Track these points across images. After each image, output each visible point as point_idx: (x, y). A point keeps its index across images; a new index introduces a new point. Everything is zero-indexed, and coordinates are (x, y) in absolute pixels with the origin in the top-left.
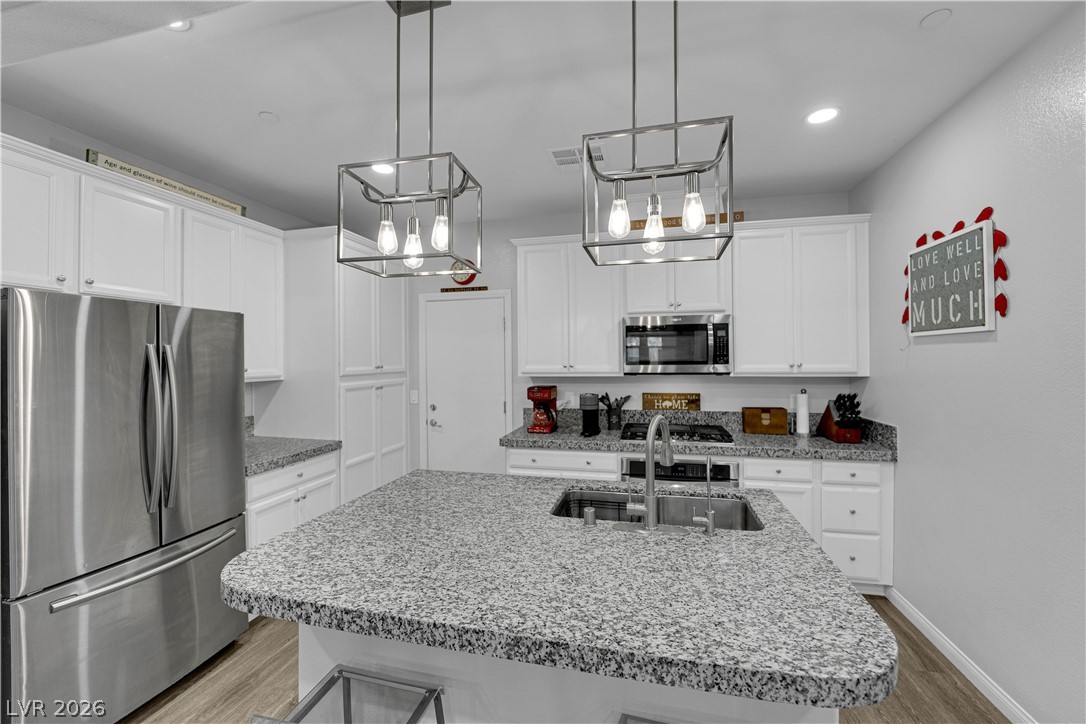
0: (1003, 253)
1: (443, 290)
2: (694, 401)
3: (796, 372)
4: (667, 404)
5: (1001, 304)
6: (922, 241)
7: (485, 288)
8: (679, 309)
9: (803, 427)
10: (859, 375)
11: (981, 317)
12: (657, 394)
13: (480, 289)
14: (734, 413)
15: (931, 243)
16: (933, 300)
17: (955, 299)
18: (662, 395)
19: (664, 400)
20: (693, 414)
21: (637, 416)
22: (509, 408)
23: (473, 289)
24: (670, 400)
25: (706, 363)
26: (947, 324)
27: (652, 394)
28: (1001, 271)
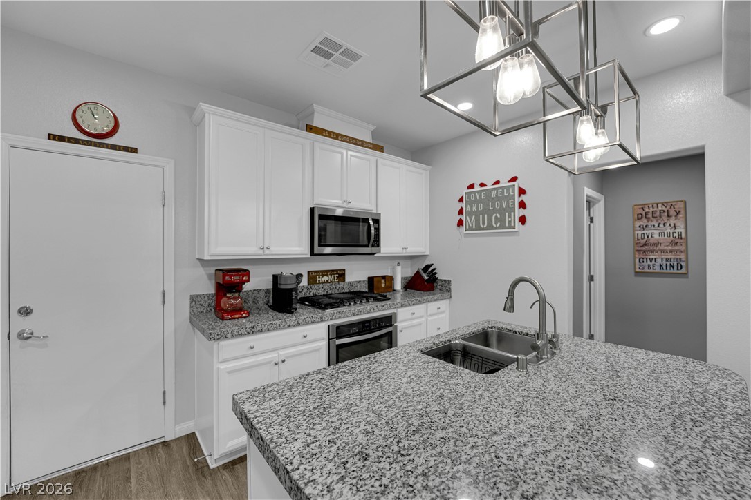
0: (523, 197)
1: (52, 137)
2: (341, 275)
3: (405, 253)
4: (325, 278)
5: (523, 220)
6: (472, 186)
7: (134, 150)
8: (350, 205)
9: (398, 286)
10: (425, 254)
11: (513, 225)
12: (318, 271)
13: (126, 149)
14: (364, 281)
15: (477, 188)
16: (481, 216)
17: (496, 217)
18: (322, 271)
19: (323, 276)
20: (342, 284)
21: (305, 290)
22: (170, 298)
23: (114, 147)
24: (327, 275)
25: (367, 246)
26: (490, 227)
27: (315, 272)
28: (522, 205)
